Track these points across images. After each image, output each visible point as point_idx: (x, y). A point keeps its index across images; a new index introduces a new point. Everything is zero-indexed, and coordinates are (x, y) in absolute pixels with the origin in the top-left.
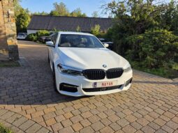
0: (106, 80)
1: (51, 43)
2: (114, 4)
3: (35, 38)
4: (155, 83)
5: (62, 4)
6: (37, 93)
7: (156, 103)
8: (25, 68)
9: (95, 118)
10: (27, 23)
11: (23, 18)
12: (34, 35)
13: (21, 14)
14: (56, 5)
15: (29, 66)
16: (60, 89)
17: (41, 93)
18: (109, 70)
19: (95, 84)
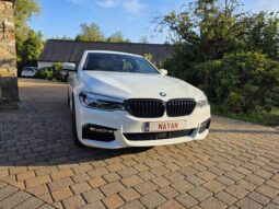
0: (165, 118)
2: (174, 17)
3: (49, 74)
4: (246, 132)
5: (93, 25)
6: (43, 148)
7: (254, 161)
8: (27, 112)
9: (148, 185)
10: (39, 51)
11: (32, 44)
12: (49, 69)
13: (30, 39)
14: (84, 27)
15: (34, 109)
16: (84, 137)
17: (49, 147)
18: (170, 101)
19: (147, 124)
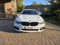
1: (20, 13)
5: (35, 2)
18: (31, 22)
19: (25, 27)
